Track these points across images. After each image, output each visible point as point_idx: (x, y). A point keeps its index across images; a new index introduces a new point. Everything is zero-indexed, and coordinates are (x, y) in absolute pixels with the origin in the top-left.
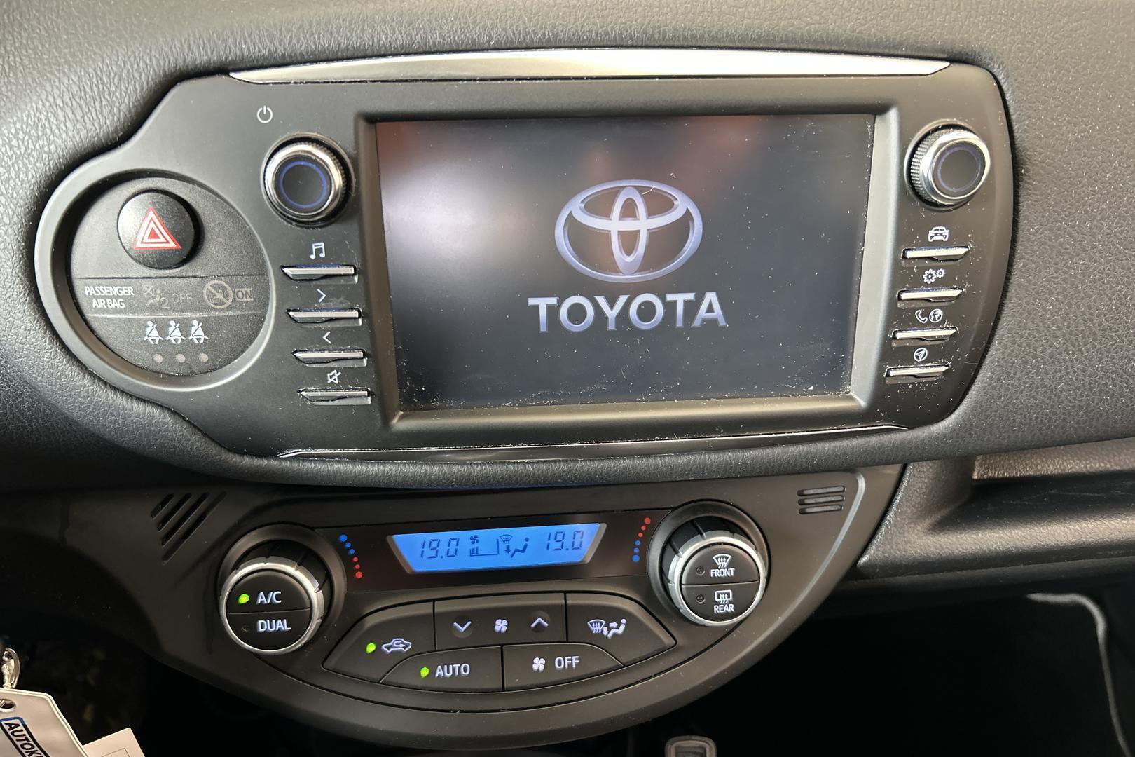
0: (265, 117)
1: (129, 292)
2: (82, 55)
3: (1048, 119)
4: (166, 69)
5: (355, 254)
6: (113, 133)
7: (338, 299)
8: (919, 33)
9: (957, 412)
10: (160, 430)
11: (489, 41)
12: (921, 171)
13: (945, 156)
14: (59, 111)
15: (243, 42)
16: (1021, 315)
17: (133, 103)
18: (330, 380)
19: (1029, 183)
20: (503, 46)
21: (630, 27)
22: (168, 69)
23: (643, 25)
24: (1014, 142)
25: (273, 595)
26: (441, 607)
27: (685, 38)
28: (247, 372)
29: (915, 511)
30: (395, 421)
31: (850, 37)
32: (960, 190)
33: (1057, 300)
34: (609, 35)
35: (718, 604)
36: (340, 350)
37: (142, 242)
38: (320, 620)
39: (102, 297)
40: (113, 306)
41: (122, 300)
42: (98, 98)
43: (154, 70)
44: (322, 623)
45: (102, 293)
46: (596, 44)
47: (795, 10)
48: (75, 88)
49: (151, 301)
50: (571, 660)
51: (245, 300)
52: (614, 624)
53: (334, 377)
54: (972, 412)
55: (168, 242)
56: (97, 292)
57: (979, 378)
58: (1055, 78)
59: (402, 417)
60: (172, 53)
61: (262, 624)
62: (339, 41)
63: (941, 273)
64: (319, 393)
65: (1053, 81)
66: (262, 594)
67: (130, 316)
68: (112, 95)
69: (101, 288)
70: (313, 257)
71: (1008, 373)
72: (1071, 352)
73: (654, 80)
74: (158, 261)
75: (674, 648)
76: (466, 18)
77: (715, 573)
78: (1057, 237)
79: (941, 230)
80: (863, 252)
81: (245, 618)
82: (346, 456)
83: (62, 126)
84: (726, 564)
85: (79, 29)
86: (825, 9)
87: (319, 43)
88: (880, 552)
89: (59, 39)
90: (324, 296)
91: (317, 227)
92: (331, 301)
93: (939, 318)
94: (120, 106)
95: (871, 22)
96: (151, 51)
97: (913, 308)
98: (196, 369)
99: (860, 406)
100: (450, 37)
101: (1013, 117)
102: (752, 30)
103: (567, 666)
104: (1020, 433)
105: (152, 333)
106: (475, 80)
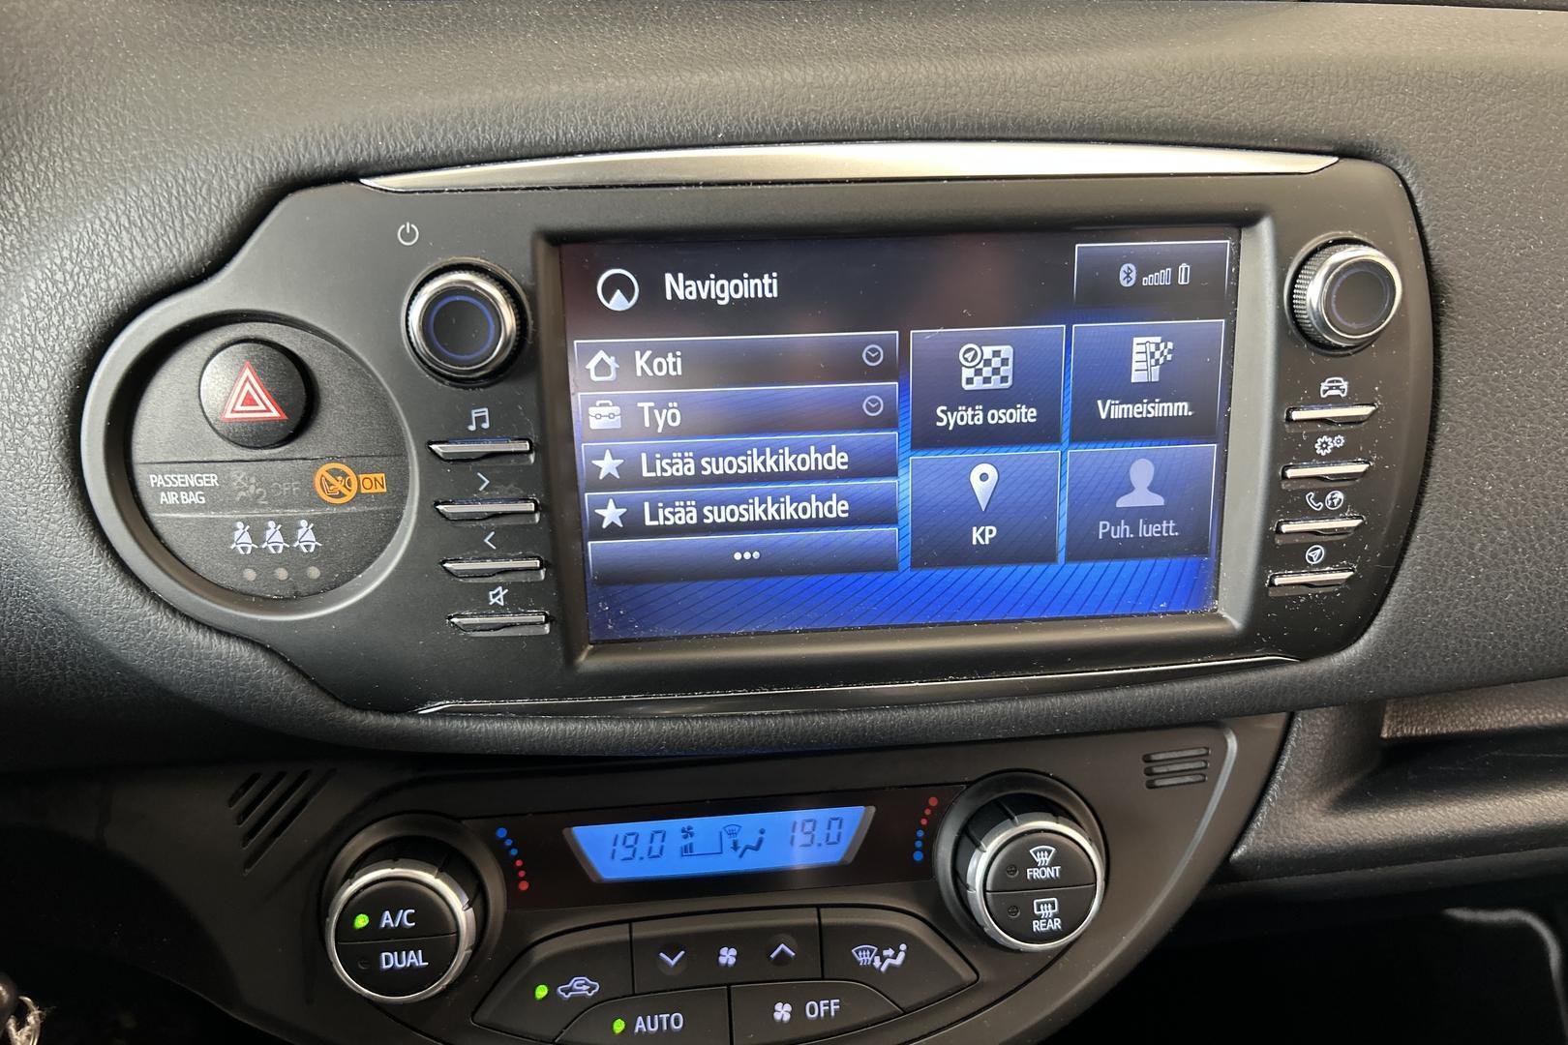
0: (408, 237)
1: (212, 480)
2: (157, 157)
3: (1475, 231)
4: (274, 176)
5: (532, 424)
6: (197, 262)
7: (506, 485)
8: (1295, 118)
9: (1366, 636)
10: (250, 677)
11: (715, 134)
12: (1308, 301)
13: (1340, 281)
14: (124, 232)
15: (379, 137)
16: (1451, 498)
17: (226, 220)
18: (493, 601)
19: (1452, 318)
20: (735, 140)
21: (907, 113)
22: (277, 175)
23: (924, 111)
24: (1430, 262)
25: (403, 915)
26: (642, 931)
27: (981, 127)
28: (376, 590)
29: (1308, 780)
30: (582, 658)
31: (1203, 124)
32: (1362, 326)
33: (1498, 476)
34: (878, 123)
35: (1039, 918)
36: (507, 558)
37: (233, 411)
38: (470, 951)
39: (173, 489)
40: (189, 501)
41: (201, 493)
42: (178, 214)
43: (257, 176)
44: (473, 955)
45: (174, 483)
46: (862, 136)
47: (1128, 89)
48: (146, 203)
49: (243, 494)
50: (829, 1005)
51: (373, 490)
52: (890, 952)
53: (498, 597)
54: (1387, 635)
55: (269, 410)
56: (167, 483)
57: (1396, 587)
58: (1480, 177)
59: (592, 653)
60: (283, 153)
61: (387, 958)
62: (510, 134)
63: (1339, 441)
64: (477, 620)
65: (1479, 181)
66: (387, 913)
67: (212, 515)
68: (198, 210)
69: (172, 477)
70: (472, 428)
71: (1435, 580)
72: (1520, 550)
73: (941, 183)
74: (255, 437)
75: (975, 985)
76: (684, 103)
77: (1034, 873)
78: (1494, 390)
79: (1337, 381)
80: (1229, 414)
81: (362, 950)
82: (512, 709)
83: (127, 253)
84: (1048, 860)
85: (153, 123)
86: (1168, 88)
87: (484, 138)
88: (1262, 841)
89: (126, 137)
90: (487, 482)
91: (478, 387)
92: (497, 490)
93: (1339, 503)
94: (209, 225)
95: (1230, 105)
96: (253, 150)
97: (1302, 490)
98: (302, 589)
99: (1233, 628)
100: (662, 128)
101: (1428, 230)
102: (1072, 116)
103: (822, 1015)
104: (1456, 665)
105: (242, 539)
106: (697, 184)
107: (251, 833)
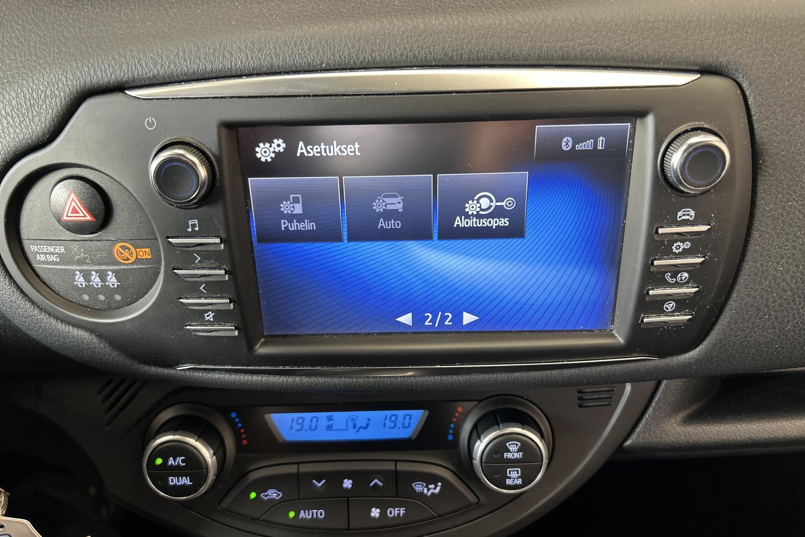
0: (151, 125)
1: (62, 250)
2: (19, 77)
3: (784, 119)
4: (78, 88)
5: (221, 228)
6: (42, 136)
7: (210, 260)
8: (675, 50)
9: (701, 347)
10: (90, 348)
11: (321, 64)
12: (672, 163)
13: (691, 156)
14: (3, 119)
15: (133, 67)
16: (756, 274)
17: (55, 114)
18: (207, 318)
19: (766, 171)
20: (332, 67)
21: (434, 51)
22: (80, 88)
23: (444, 48)
24: (754, 138)
25: (179, 460)
26: (304, 468)
27: (478, 59)
28: (147, 311)
29: (670, 407)
30: (258, 346)
31: (615, 56)
32: (704, 182)
33: (787, 262)
34: (417, 58)
35: (510, 478)
36: (213, 298)
37: (67, 216)
38: (214, 477)
39: (42, 253)
40: (51, 260)
41: (57, 256)
42: (30, 110)
43: (69, 89)
44: (216, 478)
45: (43, 250)
46: (407, 64)
47: (570, 33)
48: (14, 102)
49: (78, 257)
50: (399, 510)
51: (144, 257)
52: (432, 486)
53: (209, 316)
54: (713, 347)
55: (85, 216)
56: (39, 250)
57: (720, 322)
58: (791, 86)
59: (263, 344)
60: (82, 75)
61: (172, 480)
62: (205, 65)
63: (687, 245)
64: (200, 328)
65: (790, 88)
66: (171, 458)
67: (63, 267)
68: (40, 108)
69: (42, 247)
70: (190, 230)
71: (744, 318)
72: (797, 302)
73: (451, 94)
74: (78, 228)
75: (478, 505)
76: (303, 46)
77: (509, 456)
78: (788, 213)
79: (688, 211)
80: (625, 224)
81: (161, 475)
82: (223, 370)
83: (6, 130)
84: (516, 449)
85: (17, 56)
86: (596, 32)
87: (191, 67)
88: (641, 438)
89: (4, 64)
90: (200, 258)
91: (192, 208)
92: (204, 263)
93: (685, 279)
94: (46, 116)
95: (634, 42)
96: (67, 74)
97: (664, 271)
98: (114, 306)
100: (290, 61)
101: (754, 118)
102: (534, 51)
103: (396, 515)
104: (754, 362)
105: (80, 280)
106: (309, 96)
107: (110, 409)
